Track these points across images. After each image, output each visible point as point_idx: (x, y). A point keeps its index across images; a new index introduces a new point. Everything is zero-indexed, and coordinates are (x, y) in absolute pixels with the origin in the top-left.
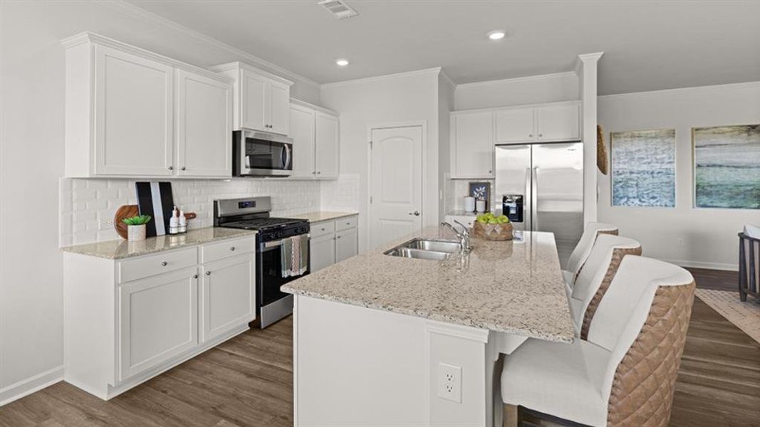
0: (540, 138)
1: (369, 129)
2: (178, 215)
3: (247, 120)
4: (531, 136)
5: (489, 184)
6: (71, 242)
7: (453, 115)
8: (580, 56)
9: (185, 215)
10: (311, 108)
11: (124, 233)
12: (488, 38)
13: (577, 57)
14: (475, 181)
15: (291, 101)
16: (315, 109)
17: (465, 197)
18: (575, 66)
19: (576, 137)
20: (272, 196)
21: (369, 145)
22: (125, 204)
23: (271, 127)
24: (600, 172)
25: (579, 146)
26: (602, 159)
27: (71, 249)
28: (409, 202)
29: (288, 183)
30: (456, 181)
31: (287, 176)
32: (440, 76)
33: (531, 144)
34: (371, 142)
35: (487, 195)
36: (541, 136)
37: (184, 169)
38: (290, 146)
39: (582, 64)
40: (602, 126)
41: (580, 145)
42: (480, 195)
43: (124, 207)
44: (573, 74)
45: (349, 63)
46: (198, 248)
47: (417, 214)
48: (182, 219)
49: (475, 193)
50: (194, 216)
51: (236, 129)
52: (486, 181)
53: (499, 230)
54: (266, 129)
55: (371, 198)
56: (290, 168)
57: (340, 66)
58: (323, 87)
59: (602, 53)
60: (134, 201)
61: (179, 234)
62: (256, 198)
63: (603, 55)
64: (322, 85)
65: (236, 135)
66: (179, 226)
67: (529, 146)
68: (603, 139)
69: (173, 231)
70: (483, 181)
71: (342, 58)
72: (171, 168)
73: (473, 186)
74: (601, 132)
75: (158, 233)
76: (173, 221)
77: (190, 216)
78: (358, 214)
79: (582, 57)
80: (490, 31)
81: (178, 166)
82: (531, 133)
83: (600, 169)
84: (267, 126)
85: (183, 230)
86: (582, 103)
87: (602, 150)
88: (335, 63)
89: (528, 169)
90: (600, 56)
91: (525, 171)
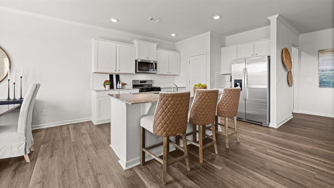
1: (189, 57)
2: (120, 83)
3: (139, 56)
6: (93, 88)
9: (122, 83)
10: (167, 51)
11: (105, 87)
12: (213, 19)
15: (156, 49)
16: (169, 51)
20: (154, 80)
22: (106, 80)
23: (148, 58)
27: (93, 90)
29: (157, 75)
31: (156, 73)
34: (189, 62)
36: (256, 54)
37: (119, 71)
38: (156, 64)
43: (106, 81)
45: (176, 35)
46: (119, 92)
48: (121, 85)
50: (126, 84)
51: (136, 59)
54: (146, 59)
55: (189, 81)
56: (156, 71)
57: (173, 36)
58: (176, 43)
59: (279, 14)
60: (109, 79)
61: (120, 88)
62: (147, 80)
65: (136, 61)
66: (120, 86)
69: (118, 87)
71: (173, 33)
72: (115, 70)
75: (114, 88)
76: (118, 84)
77: (124, 84)
78: (185, 87)
79: (269, 18)
80: (214, 16)
81: (118, 70)
82: (253, 54)
84: (147, 58)
85: (121, 87)
88: (171, 35)
89: (244, 69)
90: (277, 16)
91: (242, 70)
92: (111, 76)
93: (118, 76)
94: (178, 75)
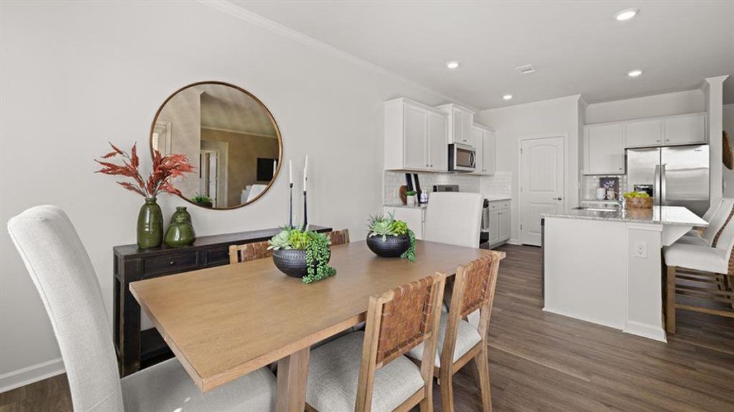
0: (667, 142)
1: (520, 141)
2: (424, 192)
3: (457, 138)
4: (658, 141)
5: (617, 179)
7: (586, 129)
8: (706, 79)
10: (481, 127)
11: (404, 200)
12: (627, 75)
13: (704, 80)
14: (605, 176)
15: (474, 125)
16: (483, 128)
17: (597, 188)
18: (702, 85)
19: (702, 140)
20: (458, 185)
21: (520, 151)
22: (403, 185)
23: (466, 141)
24: (726, 168)
25: (705, 148)
26: (728, 157)
28: (553, 191)
30: (588, 177)
31: (471, 172)
32: (579, 100)
33: (660, 147)
34: (521, 150)
35: (616, 188)
36: (668, 140)
37: (431, 166)
38: (475, 152)
39: (708, 85)
40: (728, 132)
41: (707, 146)
42: (610, 187)
43: (402, 187)
44: (699, 92)
45: (513, 97)
47: (560, 199)
49: (605, 185)
51: (451, 143)
52: (615, 176)
53: (643, 202)
56: (474, 167)
59: (728, 76)
60: (406, 183)
61: (425, 202)
62: (452, 185)
63: (729, 77)
64: (482, 111)
65: (451, 147)
67: (659, 148)
68: (728, 140)
70: (612, 176)
71: (508, 93)
72: (427, 165)
73: (603, 181)
74: (727, 136)
78: (510, 199)
79: (708, 80)
80: (630, 71)
82: (660, 139)
83: (726, 165)
84: (463, 140)
86: (709, 114)
87: (728, 150)
88: (503, 98)
89: (657, 166)
90: (725, 79)
91: (654, 167)
92: (408, 176)
93: (416, 176)
94: (488, 176)
